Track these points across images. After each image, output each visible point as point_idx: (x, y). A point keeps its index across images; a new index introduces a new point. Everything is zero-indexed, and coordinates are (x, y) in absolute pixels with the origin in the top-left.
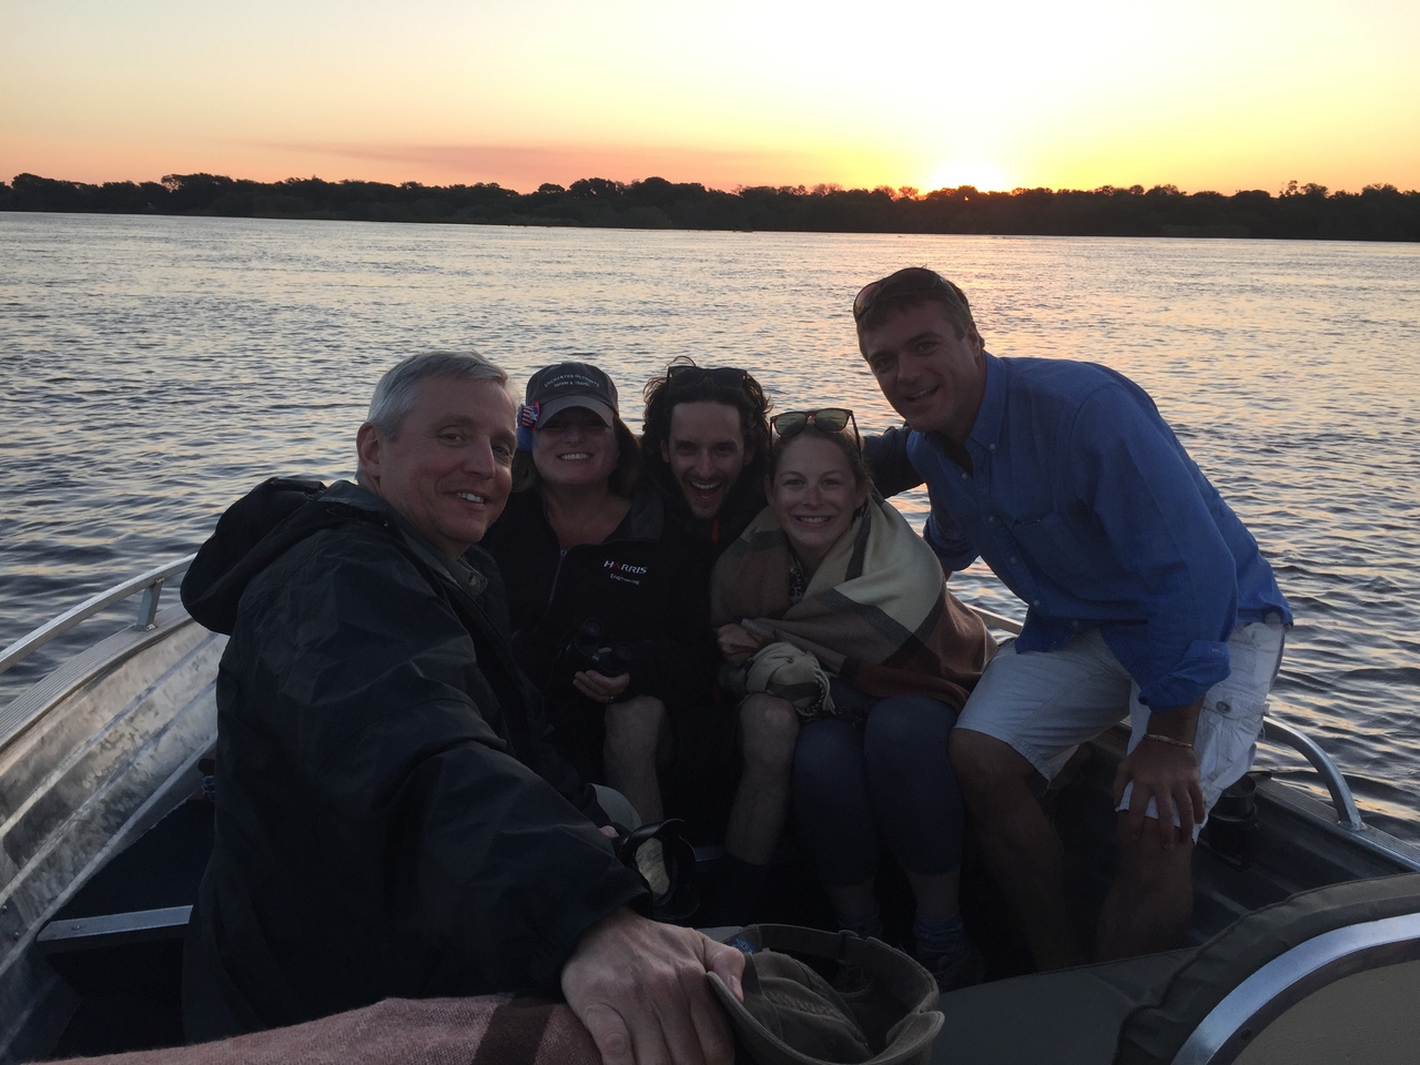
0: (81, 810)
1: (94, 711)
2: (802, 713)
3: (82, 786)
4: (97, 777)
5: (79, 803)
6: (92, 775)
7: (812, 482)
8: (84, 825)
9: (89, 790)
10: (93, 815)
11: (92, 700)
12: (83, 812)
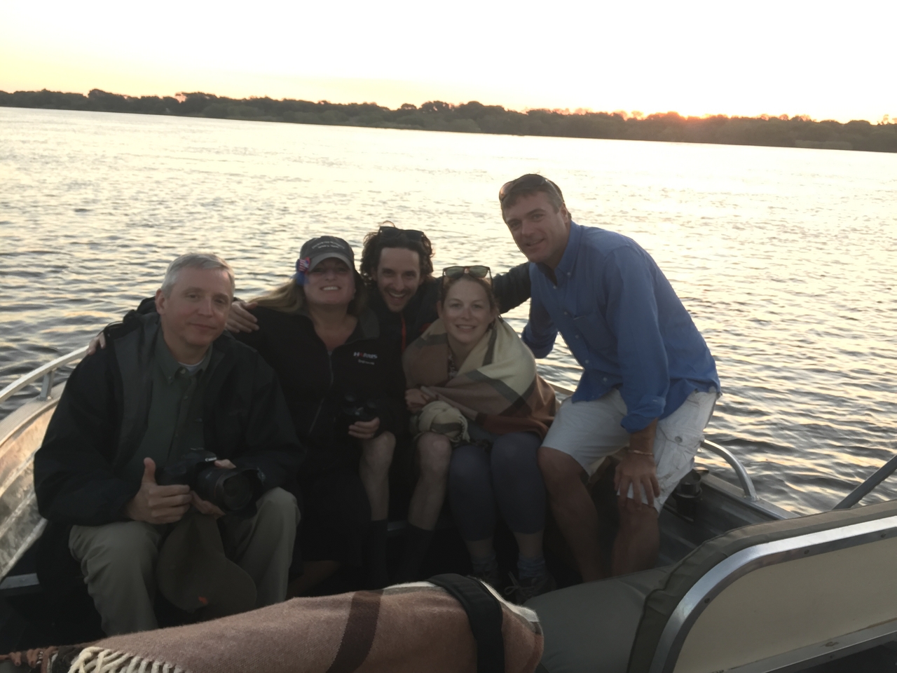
0: (17, 511)
1: (19, 450)
2: (452, 440)
3: (16, 496)
4: (24, 491)
5: (15, 507)
6: (21, 490)
7: (466, 306)
8: (20, 519)
9: (21, 499)
10: (24, 513)
11: (18, 443)
12: (18, 512)
